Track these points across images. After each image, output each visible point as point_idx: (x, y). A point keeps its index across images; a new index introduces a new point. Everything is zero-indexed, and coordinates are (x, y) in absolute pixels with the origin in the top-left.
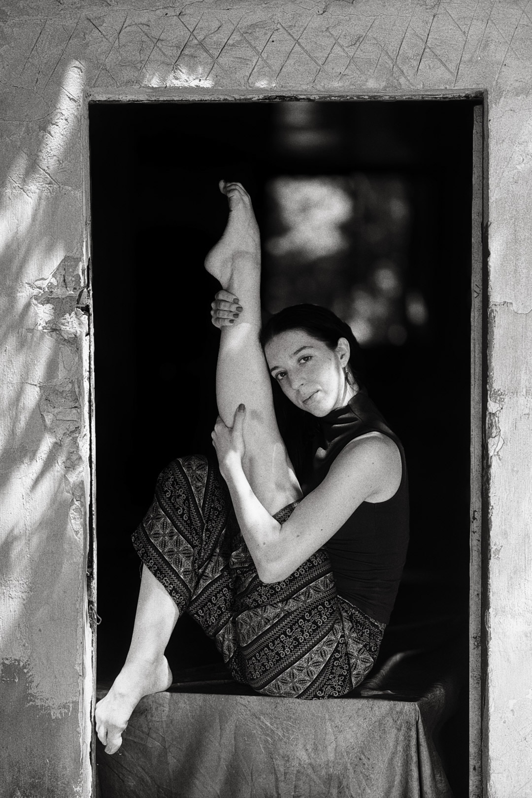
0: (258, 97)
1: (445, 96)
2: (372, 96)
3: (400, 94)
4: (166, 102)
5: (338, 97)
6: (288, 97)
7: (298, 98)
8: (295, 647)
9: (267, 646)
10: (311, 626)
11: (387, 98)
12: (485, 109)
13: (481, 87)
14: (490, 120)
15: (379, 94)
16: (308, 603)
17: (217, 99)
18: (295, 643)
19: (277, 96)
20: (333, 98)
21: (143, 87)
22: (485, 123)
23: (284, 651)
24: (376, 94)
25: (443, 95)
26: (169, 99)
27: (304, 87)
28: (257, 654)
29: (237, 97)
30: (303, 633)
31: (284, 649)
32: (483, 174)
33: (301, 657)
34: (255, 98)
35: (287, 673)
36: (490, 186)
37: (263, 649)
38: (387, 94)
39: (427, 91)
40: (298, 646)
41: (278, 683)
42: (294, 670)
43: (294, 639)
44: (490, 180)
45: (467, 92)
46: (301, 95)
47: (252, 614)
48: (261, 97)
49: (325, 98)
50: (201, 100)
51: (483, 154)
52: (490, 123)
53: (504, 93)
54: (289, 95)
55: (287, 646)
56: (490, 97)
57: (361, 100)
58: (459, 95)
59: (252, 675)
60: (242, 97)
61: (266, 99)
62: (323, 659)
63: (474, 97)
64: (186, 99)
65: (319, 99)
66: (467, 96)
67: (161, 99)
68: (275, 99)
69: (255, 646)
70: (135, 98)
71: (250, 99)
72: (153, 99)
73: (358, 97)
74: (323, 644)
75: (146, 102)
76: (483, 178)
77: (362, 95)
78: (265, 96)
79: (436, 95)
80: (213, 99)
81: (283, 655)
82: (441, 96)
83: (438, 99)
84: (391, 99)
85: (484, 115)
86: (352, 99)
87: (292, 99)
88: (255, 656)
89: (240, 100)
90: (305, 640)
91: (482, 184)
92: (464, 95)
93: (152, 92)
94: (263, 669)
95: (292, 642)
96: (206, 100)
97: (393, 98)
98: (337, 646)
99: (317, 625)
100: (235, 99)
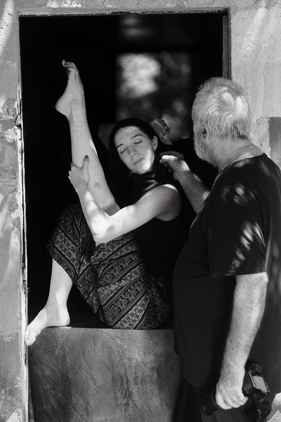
0: (109, 12)
1: (208, 11)
2: (169, 12)
3: (184, 10)
4: (60, 16)
5: (152, 12)
6: (125, 12)
7: (130, 13)
8: (128, 304)
9: (113, 305)
10: (135, 292)
11: (177, 12)
12: (229, 18)
13: (227, 6)
14: (231, 24)
15: (172, 10)
16: (132, 280)
17: (87, 14)
18: (128, 302)
19: (119, 12)
20: (148, 13)
21: (48, 8)
22: (229, 25)
23: (122, 306)
24: (171, 10)
25: (207, 10)
26: (62, 14)
27: (133, 7)
28: (109, 309)
29: (98, 13)
30: (131, 296)
31: (122, 305)
32: (228, 52)
33: (132, 309)
34: (107, 13)
35: (126, 317)
36: (232, 59)
37: (111, 306)
38: (177, 10)
39: (199, 8)
40: (129, 303)
41: (122, 323)
42: (129, 315)
43: (127, 300)
44: (232, 55)
45: (219, 9)
46: (131, 11)
47: (104, 289)
48: (111, 12)
49: (144, 12)
50: (79, 15)
51: (228, 42)
52: (231, 25)
53: (239, 9)
54: (125, 11)
55: (123, 304)
56: (231, 11)
57: (163, 13)
58: (215, 11)
59: (108, 319)
60: (101, 13)
61: (113, 13)
62: (143, 308)
63: (223, 11)
64: (71, 14)
65: (141, 13)
66: (219, 11)
67: (58, 14)
68: (118, 13)
69: (108, 305)
70: (43, 14)
71: (105, 13)
72: (54, 14)
73: (162, 12)
74: (142, 301)
75: (49, 16)
76: (228, 54)
77: (164, 11)
78: (112, 12)
79: (203, 11)
80: (85, 14)
81: (122, 308)
82: (206, 11)
83: (204, 12)
84: (179, 13)
85: (228, 20)
86: (159, 13)
87: (127, 13)
88: (108, 310)
89: (99, 14)
90: (132, 299)
91: (227, 58)
92: (218, 10)
93: (52, 10)
94: (113, 316)
95: (126, 301)
96: (81, 15)
97: (180, 12)
98: (150, 301)
99: (138, 291)
100: (97, 14)
